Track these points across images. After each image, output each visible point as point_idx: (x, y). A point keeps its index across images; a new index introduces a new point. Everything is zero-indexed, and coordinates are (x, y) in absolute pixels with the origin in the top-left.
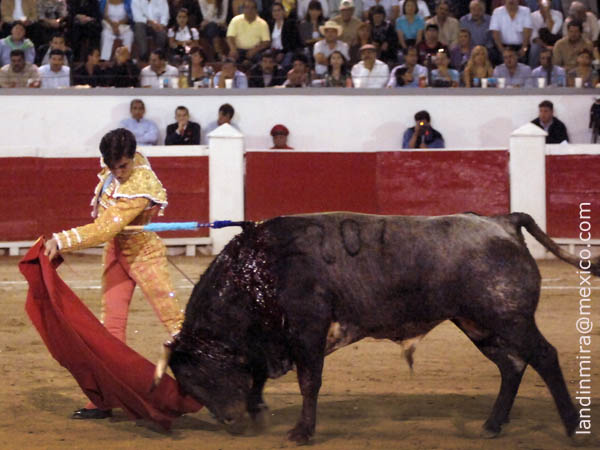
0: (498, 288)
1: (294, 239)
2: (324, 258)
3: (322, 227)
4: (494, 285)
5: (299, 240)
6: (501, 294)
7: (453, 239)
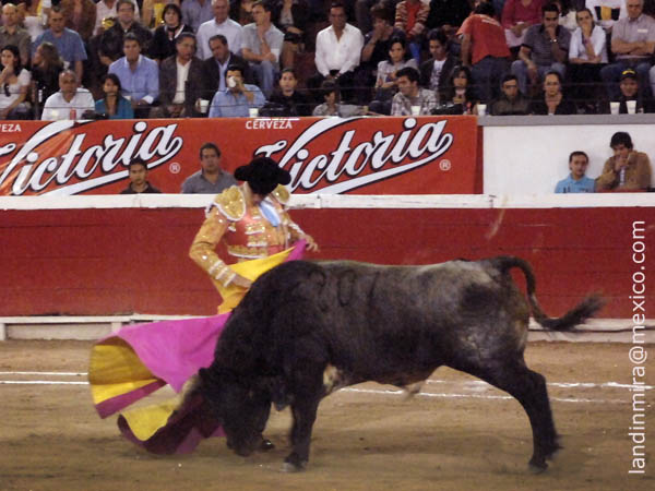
0: (470, 338)
1: (298, 284)
2: (319, 305)
3: (323, 275)
4: (467, 336)
5: (302, 285)
6: (473, 344)
7: (432, 292)
